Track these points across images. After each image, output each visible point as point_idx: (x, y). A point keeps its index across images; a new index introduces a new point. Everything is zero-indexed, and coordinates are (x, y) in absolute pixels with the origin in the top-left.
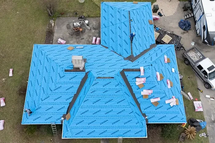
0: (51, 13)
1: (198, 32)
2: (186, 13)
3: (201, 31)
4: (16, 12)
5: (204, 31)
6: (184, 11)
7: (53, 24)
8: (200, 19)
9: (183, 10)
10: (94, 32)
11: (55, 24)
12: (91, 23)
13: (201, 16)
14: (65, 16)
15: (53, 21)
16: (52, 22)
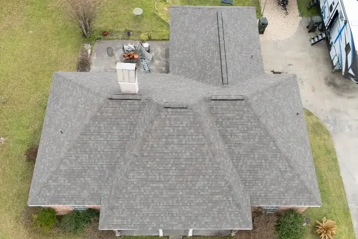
0: (87, 31)
1: (335, 62)
2: (312, 35)
3: (341, 57)
4: (28, 31)
5: (347, 55)
6: (309, 32)
7: (89, 51)
8: (338, 36)
9: (307, 30)
10: (159, 63)
11: (93, 51)
12: (153, 49)
13: (341, 31)
14: (110, 37)
15: (89, 45)
16: (88, 47)
